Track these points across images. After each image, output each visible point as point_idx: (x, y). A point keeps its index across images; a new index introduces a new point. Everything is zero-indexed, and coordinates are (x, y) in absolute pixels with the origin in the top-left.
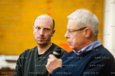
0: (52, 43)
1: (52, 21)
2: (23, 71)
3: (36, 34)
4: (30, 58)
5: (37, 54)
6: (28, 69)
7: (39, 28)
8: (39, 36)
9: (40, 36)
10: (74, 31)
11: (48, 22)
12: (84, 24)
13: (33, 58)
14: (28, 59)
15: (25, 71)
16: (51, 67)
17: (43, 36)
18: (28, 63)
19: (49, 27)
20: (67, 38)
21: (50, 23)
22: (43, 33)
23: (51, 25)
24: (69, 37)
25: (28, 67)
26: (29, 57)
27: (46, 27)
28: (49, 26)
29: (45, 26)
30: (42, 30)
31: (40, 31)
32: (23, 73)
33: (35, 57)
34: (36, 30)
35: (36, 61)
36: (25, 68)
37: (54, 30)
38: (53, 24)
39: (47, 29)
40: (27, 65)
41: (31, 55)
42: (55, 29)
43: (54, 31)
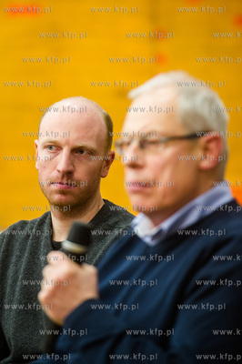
0: (104, 200)
1: (103, 122)
3: (44, 167)
4: (26, 255)
5: (49, 242)
7: (54, 147)
8: (55, 174)
9: (60, 175)
11: (88, 126)
13: (34, 254)
14: (20, 257)
15: (6, 300)
17: (68, 174)
19: (91, 144)
21: (96, 129)
22: (68, 165)
23: (98, 137)
25: (18, 289)
26: (22, 250)
27: (79, 144)
28: (90, 138)
29: (78, 139)
30: (65, 152)
31: (59, 157)
34: (43, 155)
37: (110, 153)
38: (105, 130)
41: (29, 242)
42: (112, 150)
43: (109, 158)
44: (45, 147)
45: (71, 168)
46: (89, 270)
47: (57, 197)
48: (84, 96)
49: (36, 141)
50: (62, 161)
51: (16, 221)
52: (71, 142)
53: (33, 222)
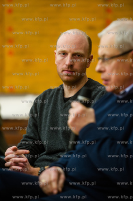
0: (88, 78)
1: (87, 41)
2: (40, 127)
3: (59, 63)
4: (51, 104)
6: (48, 123)
7: (64, 54)
8: (65, 66)
9: (67, 67)
10: (113, 57)
11: (80, 43)
12: (129, 44)
13: (55, 104)
14: (48, 106)
15: (42, 126)
16: (77, 124)
17: (71, 66)
18: (47, 113)
19: (81, 51)
20: (100, 72)
21: (84, 44)
23: (85, 48)
24: (103, 69)
27: (76, 52)
28: (81, 49)
29: (75, 49)
30: (69, 55)
31: (66, 58)
32: (40, 130)
33: (59, 102)
34: (59, 58)
35: (61, 110)
36: (43, 121)
37: (91, 56)
38: (88, 45)
39: (79, 56)
40: (46, 117)
41: (53, 98)
42: (92, 54)
43: (90, 58)
44: (59, 54)
45: (72, 63)
46: (91, 110)
47: (65, 78)
48: (78, 29)
49: (55, 51)
50: (68, 60)
51: (47, 89)
52: (72, 51)
53: (55, 89)
